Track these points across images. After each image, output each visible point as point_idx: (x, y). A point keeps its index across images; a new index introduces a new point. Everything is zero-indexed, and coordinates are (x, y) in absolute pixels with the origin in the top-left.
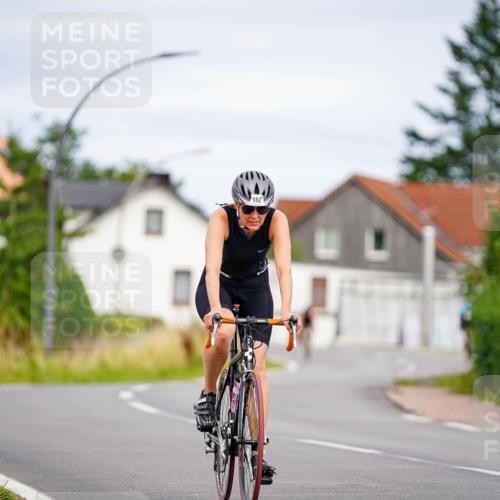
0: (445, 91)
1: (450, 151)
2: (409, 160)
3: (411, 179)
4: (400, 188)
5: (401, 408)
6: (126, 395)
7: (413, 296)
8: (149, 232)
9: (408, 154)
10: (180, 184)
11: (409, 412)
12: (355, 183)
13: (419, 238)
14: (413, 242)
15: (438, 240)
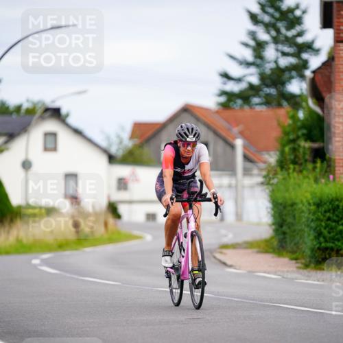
0: (246, 45)
1: (251, 86)
2: (223, 93)
3: (225, 106)
4: (217, 112)
5: (225, 264)
6: (36, 262)
7: (230, 186)
8: (46, 149)
9: (222, 89)
10: (67, 115)
11: (231, 266)
12: (186, 110)
13: (233, 147)
14: (228, 149)
15: (245, 147)
